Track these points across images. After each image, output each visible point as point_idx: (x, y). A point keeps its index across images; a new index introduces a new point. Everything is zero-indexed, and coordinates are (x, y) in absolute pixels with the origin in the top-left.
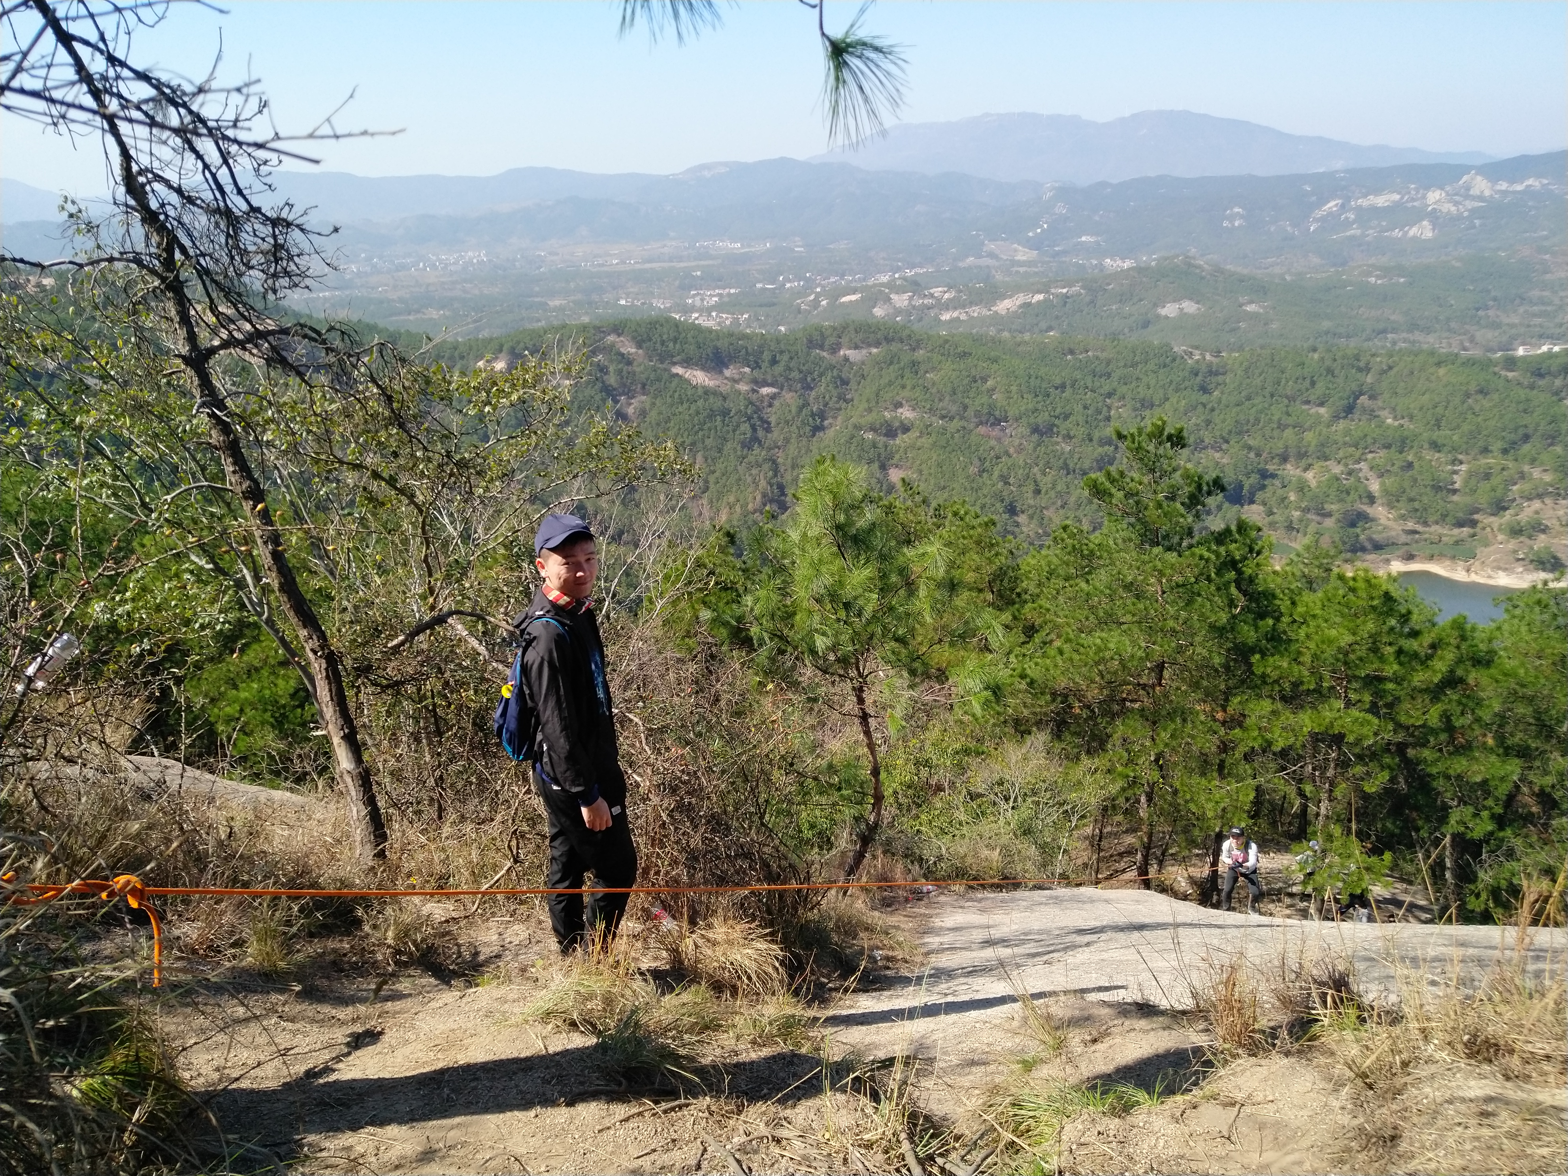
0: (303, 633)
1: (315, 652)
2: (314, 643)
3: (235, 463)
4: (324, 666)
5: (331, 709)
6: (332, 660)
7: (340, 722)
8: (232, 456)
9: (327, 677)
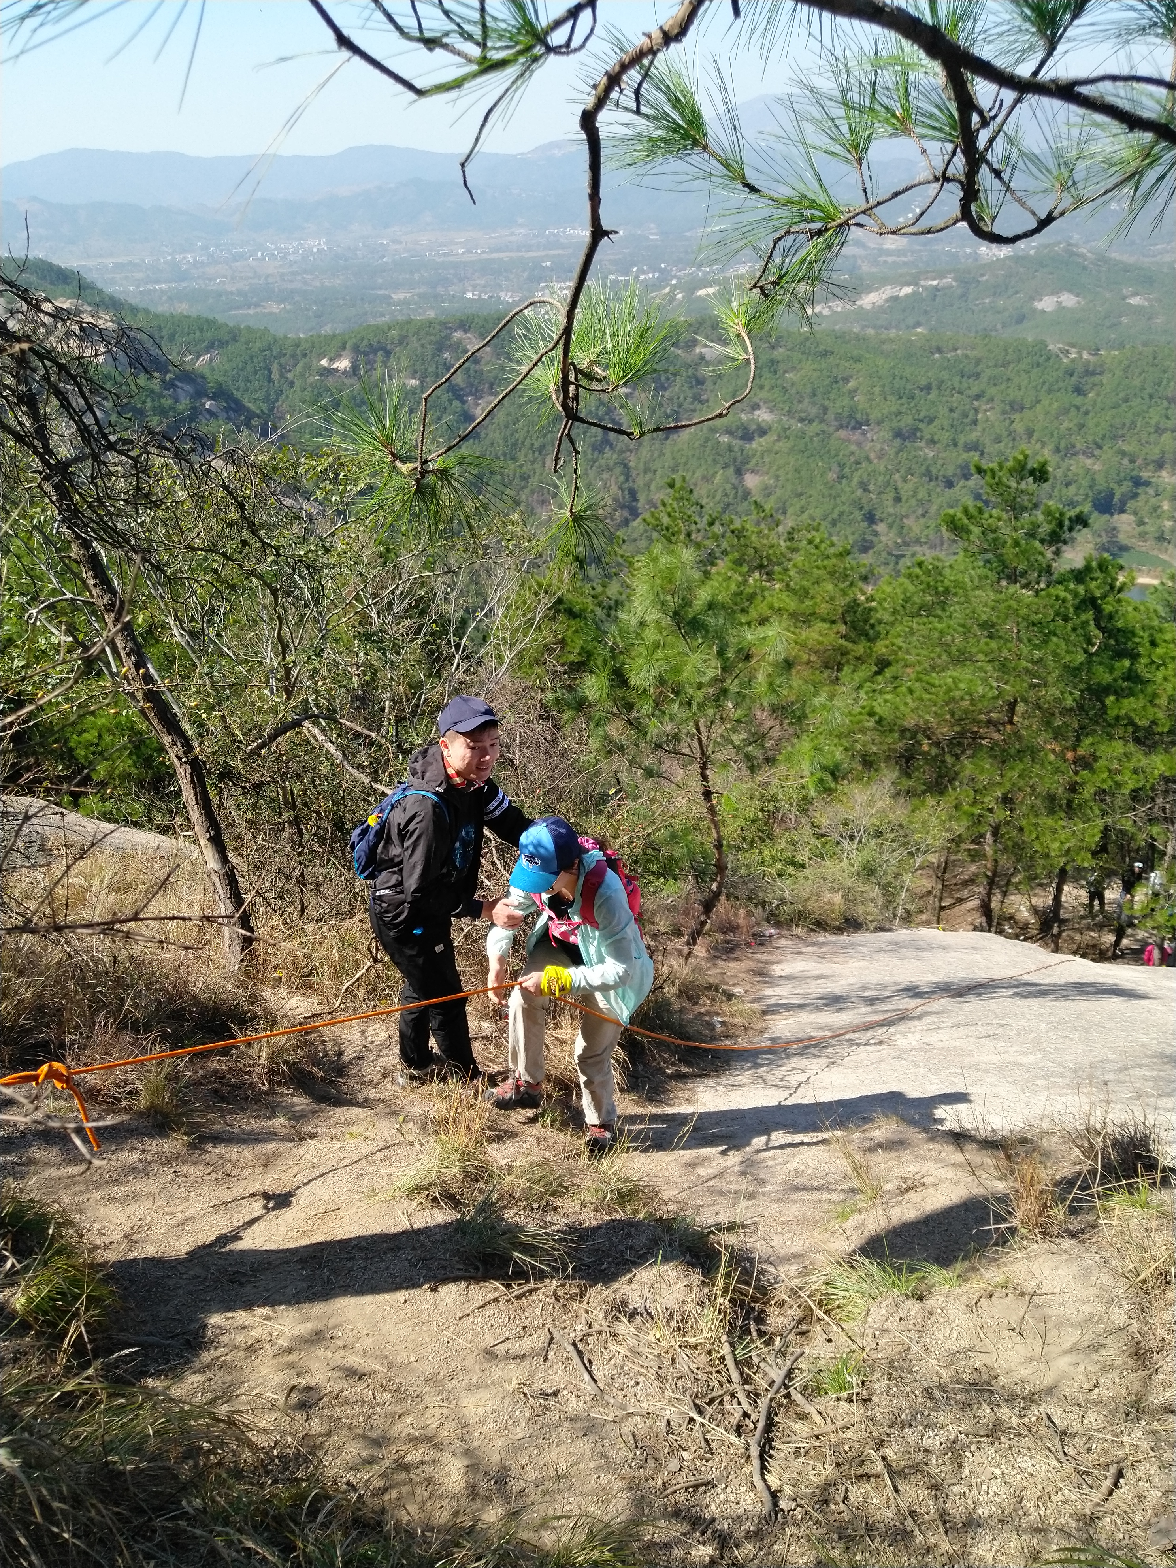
0: (167, 740)
1: (180, 759)
2: (179, 749)
3: (95, 577)
4: (189, 771)
5: (197, 813)
6: (196, 765)
7: (206, 824)
8: (93, 569)
9: (192, 782)
